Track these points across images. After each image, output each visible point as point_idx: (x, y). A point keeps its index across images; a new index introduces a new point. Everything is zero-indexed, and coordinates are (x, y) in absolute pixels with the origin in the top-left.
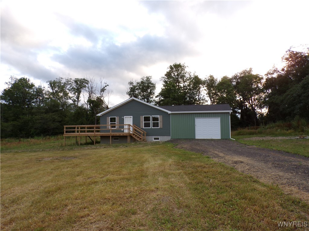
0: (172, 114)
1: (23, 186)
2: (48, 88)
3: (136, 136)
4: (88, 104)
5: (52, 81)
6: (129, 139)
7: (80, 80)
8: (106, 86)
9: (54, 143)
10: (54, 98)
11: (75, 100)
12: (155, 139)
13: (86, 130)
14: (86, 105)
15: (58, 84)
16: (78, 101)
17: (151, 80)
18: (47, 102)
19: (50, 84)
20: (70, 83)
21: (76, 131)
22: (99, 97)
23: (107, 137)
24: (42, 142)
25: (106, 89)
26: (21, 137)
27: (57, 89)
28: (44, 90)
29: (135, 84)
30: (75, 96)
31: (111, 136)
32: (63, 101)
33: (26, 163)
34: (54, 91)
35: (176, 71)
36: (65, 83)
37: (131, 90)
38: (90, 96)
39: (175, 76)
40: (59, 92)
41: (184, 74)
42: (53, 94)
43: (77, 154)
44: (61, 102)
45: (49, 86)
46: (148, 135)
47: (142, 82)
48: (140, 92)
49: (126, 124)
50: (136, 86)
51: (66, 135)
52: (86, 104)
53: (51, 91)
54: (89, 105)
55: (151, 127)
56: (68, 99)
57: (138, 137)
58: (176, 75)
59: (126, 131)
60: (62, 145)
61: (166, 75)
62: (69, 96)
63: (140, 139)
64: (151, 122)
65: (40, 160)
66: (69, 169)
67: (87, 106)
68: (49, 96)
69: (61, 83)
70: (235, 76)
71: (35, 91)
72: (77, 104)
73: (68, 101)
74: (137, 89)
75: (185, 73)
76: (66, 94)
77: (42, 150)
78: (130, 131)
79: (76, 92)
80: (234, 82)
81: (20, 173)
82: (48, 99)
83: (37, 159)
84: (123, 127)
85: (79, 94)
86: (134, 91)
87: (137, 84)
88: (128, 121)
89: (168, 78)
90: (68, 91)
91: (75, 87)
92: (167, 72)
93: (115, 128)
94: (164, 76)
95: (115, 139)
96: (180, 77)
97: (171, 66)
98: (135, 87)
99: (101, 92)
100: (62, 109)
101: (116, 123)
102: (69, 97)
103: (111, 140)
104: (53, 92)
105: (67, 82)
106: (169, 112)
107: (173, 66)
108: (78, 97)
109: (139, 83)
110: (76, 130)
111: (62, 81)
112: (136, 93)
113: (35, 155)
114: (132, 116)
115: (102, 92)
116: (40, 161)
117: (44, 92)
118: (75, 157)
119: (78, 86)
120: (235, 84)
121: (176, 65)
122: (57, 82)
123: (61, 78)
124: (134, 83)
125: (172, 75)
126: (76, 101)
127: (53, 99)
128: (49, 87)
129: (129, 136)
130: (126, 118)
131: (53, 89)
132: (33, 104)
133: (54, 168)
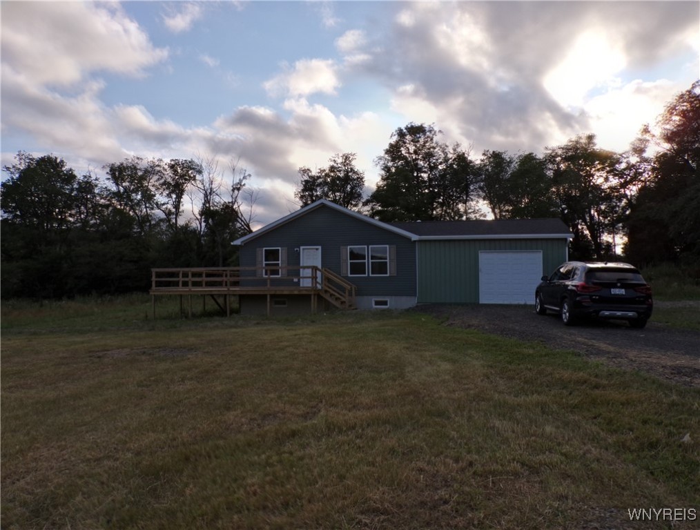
0: (420, 241)
1: (63, 443)
2: (107, 182)
3: (331, 295)
4: (203, 220)
5: (116, 166)
6: (314, 303)
7: (183, 164)
8: (244, 178)
9: (125, 311)
10: (121, 205)
11: (170, 210)
12: (377, 303)
13: (204, 279)
14: (198, 222)
15: (129, 173)
16: (177, 213)
17: (353, 163)
18: (104, 216)
19: (111, 171)
20: (159, 171)
21: (181, 283)
22: (229, 203)
23: (259, 298)
24: (96, 310)
25: (244, 185)
26: (45, 298)
27: (126, 184)
28: (96, 186)
29: (314, 173)
30: (171, 202)
31: (268, 297)
32: (141, 211)
33: (63, 364)
34: (122, 189)
35: (412, 141)
36: (146, 171)
37: (305, 186)
38: (207, 201)
39: (409, 153)
40: (133, 191)
41: (432, 150)
42: (117, 195)
43: (192, 340)
44: (138, 216)
45: (110, 177)
46: (360, 293)
47: (332, 169)
48: (327, 193)
49: (305, 265)
50: (319, 177)
51: (155, 291)
52: (197, 219)
53: (114, 188)
54: (205, 222)
55: (368, 274)
56: (152, 209)
57: (337, 299)
58: (412, 151)
59: (306, 283)
60: (147, 316)
61: (387, 152)
62: (157, 202)
63: (343, 303)
64: (368, 260)
65: (100, 354)
66: (189, 385)
67: (200, 224)
68: (108, 200)
69: (137, 169)
70: (553, 157)
71: (76, 189)
72: (174, 221)
73: (153, 211)
74: (319, 185)
75: (434, 148)
76: (148, 197)
77: (100, 330)
78: (317, 282)
79: (173, 192)
80: (550, 169)
81: (51, 395)
82: (107, 206)
83: (90, 352)
84: (297, 274)
85: (179, 197)
86: (313, 189)
87: (319, 173)
88: (311, 257)
89: (393, 160)
90: (153, 189)
91: (169, 180)
92: (391, 146)
93: (278, 274)
94: (382, 154)
95: (277, 303)
96: (421, 156)
97: (400, 130)
98: (314, 179)
99: (233, 190)
100: (140, 233)
101: (280, 262)
102: (157, 204)
103: (268, 304)
104: (119, 191)
105: (151, 167)
106: (415, 237)
107: (405, 131)
108: (177, 205)
109: (324, 170)
110: (181, 279)
111: (139, 164)
112: (317, 195)
113: (83, 343)
114: (320, 247)
115: (236, 192)
116: (99, 357)
117: (96, 191)
118: (191, 349)
119: (177, 177)
120: (552, 174)
121: (412, 126)
122: (128, 167)
123: (138, 158)
124: (311, 169)
125: (403, 152)
126: (173, 214)
127: (119, 207)
128: (109, 179)
129: (314, 295)
130: (306, 251)
131: (117, 184)
132: (71, 219)
133: (145, 380)
